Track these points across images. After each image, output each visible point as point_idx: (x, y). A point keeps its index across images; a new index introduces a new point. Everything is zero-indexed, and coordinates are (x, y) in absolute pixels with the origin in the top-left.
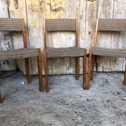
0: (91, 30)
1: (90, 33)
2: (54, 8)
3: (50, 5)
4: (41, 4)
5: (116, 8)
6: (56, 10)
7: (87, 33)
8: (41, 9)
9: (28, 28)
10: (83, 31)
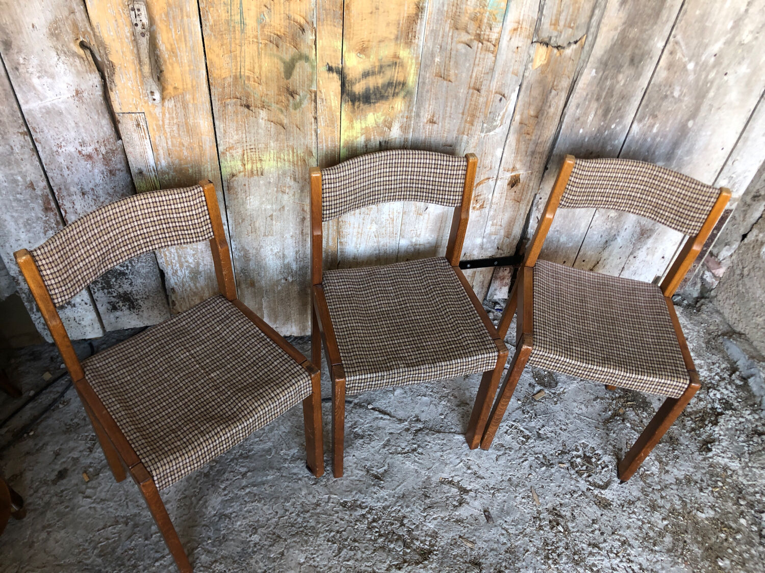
0: (522, 173)
1: (514, 182)
2: (358, 88)
3: (341, 73)
4: (289, 69)
5: (662, 74)
6: (368, 98)
7: (503, 183)
8: (292, 94)
9: (225, 184)
10: (486, 176)
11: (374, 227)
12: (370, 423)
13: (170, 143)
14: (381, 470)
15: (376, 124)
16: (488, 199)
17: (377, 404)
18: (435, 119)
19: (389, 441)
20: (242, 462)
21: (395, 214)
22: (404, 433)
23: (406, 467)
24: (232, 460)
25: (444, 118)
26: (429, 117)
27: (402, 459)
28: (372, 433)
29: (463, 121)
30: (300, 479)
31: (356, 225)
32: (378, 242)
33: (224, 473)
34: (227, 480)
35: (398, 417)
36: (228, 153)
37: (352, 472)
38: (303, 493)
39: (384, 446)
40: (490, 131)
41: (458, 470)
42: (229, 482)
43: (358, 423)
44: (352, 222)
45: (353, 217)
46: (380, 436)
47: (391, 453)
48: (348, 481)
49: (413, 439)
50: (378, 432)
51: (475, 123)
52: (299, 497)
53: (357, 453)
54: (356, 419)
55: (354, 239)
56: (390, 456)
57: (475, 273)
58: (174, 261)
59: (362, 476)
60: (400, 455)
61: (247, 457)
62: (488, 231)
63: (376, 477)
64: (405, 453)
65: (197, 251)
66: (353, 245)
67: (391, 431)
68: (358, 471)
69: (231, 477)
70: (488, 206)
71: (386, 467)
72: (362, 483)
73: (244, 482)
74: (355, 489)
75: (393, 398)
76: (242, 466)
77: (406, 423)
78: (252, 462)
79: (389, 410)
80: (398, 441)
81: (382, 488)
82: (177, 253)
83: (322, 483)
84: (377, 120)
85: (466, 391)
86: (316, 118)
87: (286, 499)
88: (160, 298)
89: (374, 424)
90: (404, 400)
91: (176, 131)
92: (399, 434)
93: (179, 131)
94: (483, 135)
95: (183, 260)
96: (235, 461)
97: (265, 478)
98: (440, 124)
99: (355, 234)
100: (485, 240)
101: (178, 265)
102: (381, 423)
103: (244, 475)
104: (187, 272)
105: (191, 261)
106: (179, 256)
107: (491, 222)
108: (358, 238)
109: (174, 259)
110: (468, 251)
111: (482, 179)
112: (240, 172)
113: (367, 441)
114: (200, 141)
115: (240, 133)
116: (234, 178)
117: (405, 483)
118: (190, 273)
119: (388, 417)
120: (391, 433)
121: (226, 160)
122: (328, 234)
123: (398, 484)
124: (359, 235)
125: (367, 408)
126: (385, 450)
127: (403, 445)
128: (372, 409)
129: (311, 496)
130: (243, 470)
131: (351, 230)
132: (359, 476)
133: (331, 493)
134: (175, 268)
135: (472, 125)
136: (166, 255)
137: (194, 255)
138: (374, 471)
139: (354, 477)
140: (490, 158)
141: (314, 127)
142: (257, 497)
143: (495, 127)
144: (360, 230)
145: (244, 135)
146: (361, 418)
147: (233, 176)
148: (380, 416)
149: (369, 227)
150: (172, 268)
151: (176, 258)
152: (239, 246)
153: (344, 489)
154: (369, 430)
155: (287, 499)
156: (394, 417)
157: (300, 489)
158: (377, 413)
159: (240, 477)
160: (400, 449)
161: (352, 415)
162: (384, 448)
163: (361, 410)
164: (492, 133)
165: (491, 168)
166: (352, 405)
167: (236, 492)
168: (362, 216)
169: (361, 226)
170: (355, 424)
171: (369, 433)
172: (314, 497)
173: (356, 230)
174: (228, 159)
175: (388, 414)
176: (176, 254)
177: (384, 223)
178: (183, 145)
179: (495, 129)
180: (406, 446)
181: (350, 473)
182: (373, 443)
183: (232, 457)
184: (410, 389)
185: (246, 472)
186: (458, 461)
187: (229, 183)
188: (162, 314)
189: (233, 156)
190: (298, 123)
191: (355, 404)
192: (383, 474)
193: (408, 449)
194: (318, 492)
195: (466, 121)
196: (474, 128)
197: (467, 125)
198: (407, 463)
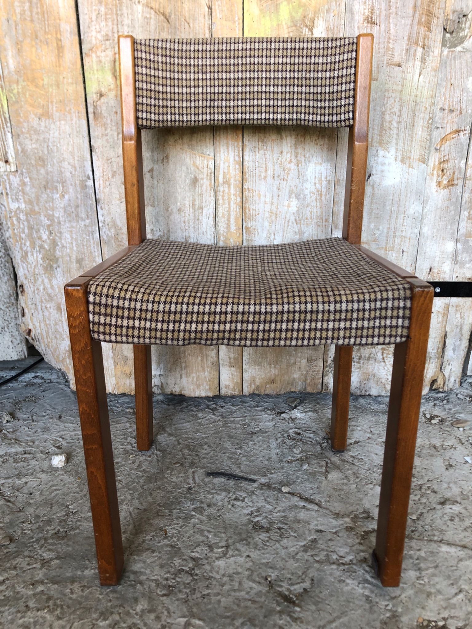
9: (90, 110)
10: (455, 128)
11: (294, 205)
12: (284, 511)
13: (20, 32)
14: (298, 588)
15: (293, 22)
16: (460, 168)
17: (298, 489)
18: (374, 17)
19: (314, 541)
20: (52, 544)
21: (324, 183)
22: (343, 534)
23: (346, 589)
24: (38, 541)
25: (388, 17)
26: (367, 13)
27: (338, 573)
28: (286, 527)
29: (416, 21)
30: (141, 583)
31: (268, 200)
32: (301, 233)
33: (15, 557)
34: (15, 568)
35: (331, 509)
36: (94, 55)
37: (240, 583)
38: (139, 608)
39: (306, 549)
40: (455, 46)
41: (454, 606)
42: (14, 572)
43: (262, 509)
44: (262, 193)
45: (263, 182)
46: (301, 532)
47: (318, 562)
48: (230, 599)
49: (360, 544)
50: (296, 526)
51: (433, 27)
52: (128, 614)
53: (255, 555)
54: (260, 505)
55: (267, 224)
56: (316, 565)
57: (447, 307)
58: (23, 236)
59: (259, 594)
60: (334, 567)
61: (63, 538)
62: (462, 231)
63: (287, 599)
64: (343, 564)
65: (52, 220)
66: (265, 235)
67: (320, 528)
68: (251, 584)
69: (24, 565)
70: (460, 182)
71: (307, 585)
72: (256, 606)
73: (40, 575)
74: (241, 615)
75: (325, 482)
76: (50, 550)
77: (347, 520)
78: (68, 545)
79: (317, 498)
80: (331, 543)
81: (295, 620)
82: (28, 221)
83: (181, 596)
84: (294, 14)
85: (451, 485)
86: (210, 8)
87: (102, 614)
88: (12, 315)
89: (291, 515)
90: (345, 487)
91: (28, 13)
92: (336, 533)
93: (31, 11)
94: (446, 51)
95: (35, 235)
96: (43, 542)
97: (79, 573)
98: (383, 27)
99: (267, 214)
100: (459, 246)
101: (28, 244)
102: (302, 515)
103: (45, 563)
104: (40, 256)
105: (45, 237)
106: (31, 228)
107: (466, 213)
108: (271, 222)
109: (24, 232)
110: (435, 264)
111: (449, 131)
112: (110, 90)
113: (276, 536)
114: (58, 30)
115: (110, 23)
116: (103, 100)
117: (344, 619)
118: (43, 259)
119: (316, 508)
120: (321, 531)
121: (91, 67)
122: (229, 211)
123: (330, 618)
124: (273, 218)
125: (280, 491)
126: (307, 556)
127: (342, 551)
128: (289, 493)
129: (152, 616)
130: (47, 555)
131: (261, 205)
132: (254, 591)
133: (193, 616)
134: (25, 249)
135: (429, 29)
136: (13, 224)
137: (49, 226)
138: (284, 588)
139: (243, 593)
140: (458, 93)
141: (208, 22)
142: (51, 603)
143: (462, 40)
144: (274, 208)
145: (115, 27)
146: (269, 503)
147: (101, 95)
148: (302, 504)
149: (286, 203)
150: (21, 248)
151: (26, 231)
152: (108, 220)
153: (220, 611)
154: (280, 522)
155: (104, 615)
156: (327, 509)
157: (136, 600)
158: (296, 499)
159: (38, 565)
160: (335, 557)
161: (254, 497)
162: (306, 551)
163: (271, 493)
164: (459, 48)
165: (461, 113)
166: (255, 485)
167: (18, 589)
168: (277, 182)
169: (275, 200)
170: (258, 511)
171: (279, 525)
172: (158, 618)
173: (268, 207)
174: (95, 67)
175: (317, 504)
176: (26, 223)
177: (308, 200)
178: (37, 37)
179: (463, 42)
180: (347, 553)
181: (236, 586)
182: (285, 541)
183: (41, 535)
184: (354, 474)
185: (51, 559)
186: (454, 590)
187: (95, 107)
188: (16, 342)
189: (100, 61)
190: (187, 15)
191: (261, 484)
192: (300, 596)
193: (351, 558)
194: (168, 610)
195: (419, 23)
196: (431, 35)
197: (423, 30)
198: (348, 581)
